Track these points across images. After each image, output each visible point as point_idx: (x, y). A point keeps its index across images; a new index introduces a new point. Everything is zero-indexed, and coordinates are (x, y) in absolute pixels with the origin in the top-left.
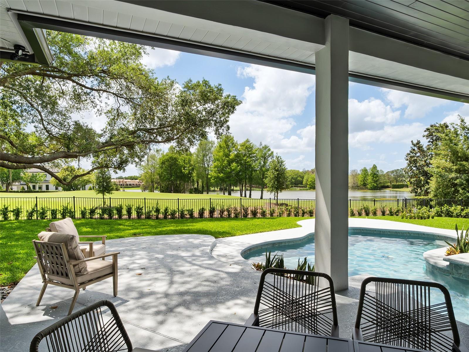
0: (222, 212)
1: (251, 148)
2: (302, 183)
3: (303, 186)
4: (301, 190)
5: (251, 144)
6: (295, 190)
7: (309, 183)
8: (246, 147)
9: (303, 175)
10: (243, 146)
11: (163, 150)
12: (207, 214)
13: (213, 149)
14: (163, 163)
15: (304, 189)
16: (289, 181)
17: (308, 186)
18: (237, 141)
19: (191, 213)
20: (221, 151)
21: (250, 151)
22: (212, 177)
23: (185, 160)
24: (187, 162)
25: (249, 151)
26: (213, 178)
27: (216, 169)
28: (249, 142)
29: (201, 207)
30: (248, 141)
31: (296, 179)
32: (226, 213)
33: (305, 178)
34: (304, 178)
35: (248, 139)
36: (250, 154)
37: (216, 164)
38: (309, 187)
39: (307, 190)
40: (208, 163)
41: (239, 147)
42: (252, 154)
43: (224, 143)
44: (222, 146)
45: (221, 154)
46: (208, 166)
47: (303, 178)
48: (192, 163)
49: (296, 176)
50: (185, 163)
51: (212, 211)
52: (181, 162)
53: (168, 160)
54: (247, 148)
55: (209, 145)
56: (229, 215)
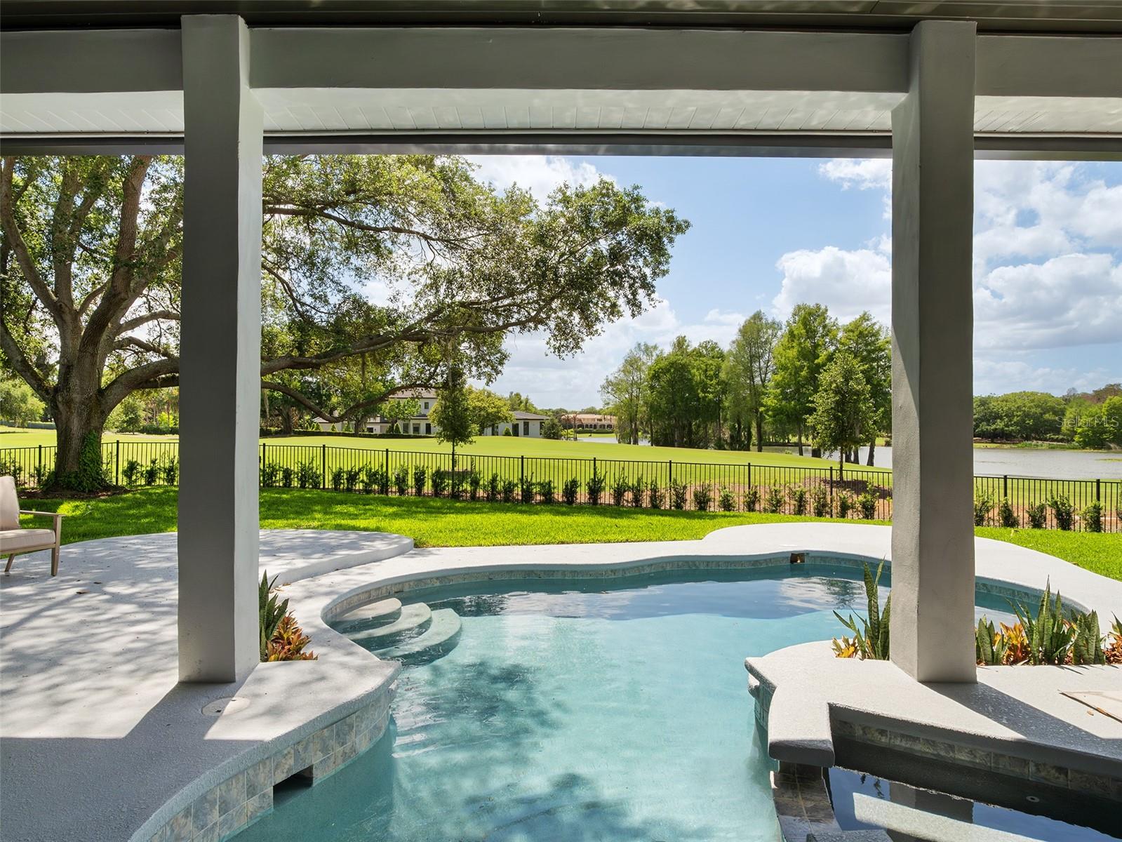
0: (619, 493)
1: (873, 335)
2: (1058, 431)
3: (1061, 437)
4: (1053, 448)
5: (874, 324)
6: (1036, 448)
7: (1079, 430)
8: (861, 333)
9: (1062, 406)
10: (853, 331)
11: (660, 348)
12: (582, 495)
13: (775, 342)
14: (656, 376)
15: (1063, 448)
16: (1016, 424)
17: (1077, 438)
18: (836, 319)
19: (547, 491)
20: (794, 344)
21: (869, 344)
22: (767, 411)
23: (706, 370)
24: (712, 373)
25: (866, 345)
26: (770, 413)
27: (779, 391)
28: (868, 320)
29: (570, 479)
30: (865, 318)
31: (1038, 418)
32: (629, 496)
33: (1068, 414)
34: (1064, 415)
35: (865, 314)
36: (869, 352)
37: (778, 378)
38: (1078, 442)
39: (1074, 448)
40: (763, 376)
41: (840, 335)
42: (873, 351)
43: (802, 327)
44: (796, 332)
45: (793, 353)
46: (763, 381)
47: (1061, 413)
48: (723, 376)
49: (1039, 410)
50: (706, 377)
51: (595, 490)
52: (697, 373)
53: (666, 371)
54: (861, 335)
55: (767, 332)
56: (637, 500)
